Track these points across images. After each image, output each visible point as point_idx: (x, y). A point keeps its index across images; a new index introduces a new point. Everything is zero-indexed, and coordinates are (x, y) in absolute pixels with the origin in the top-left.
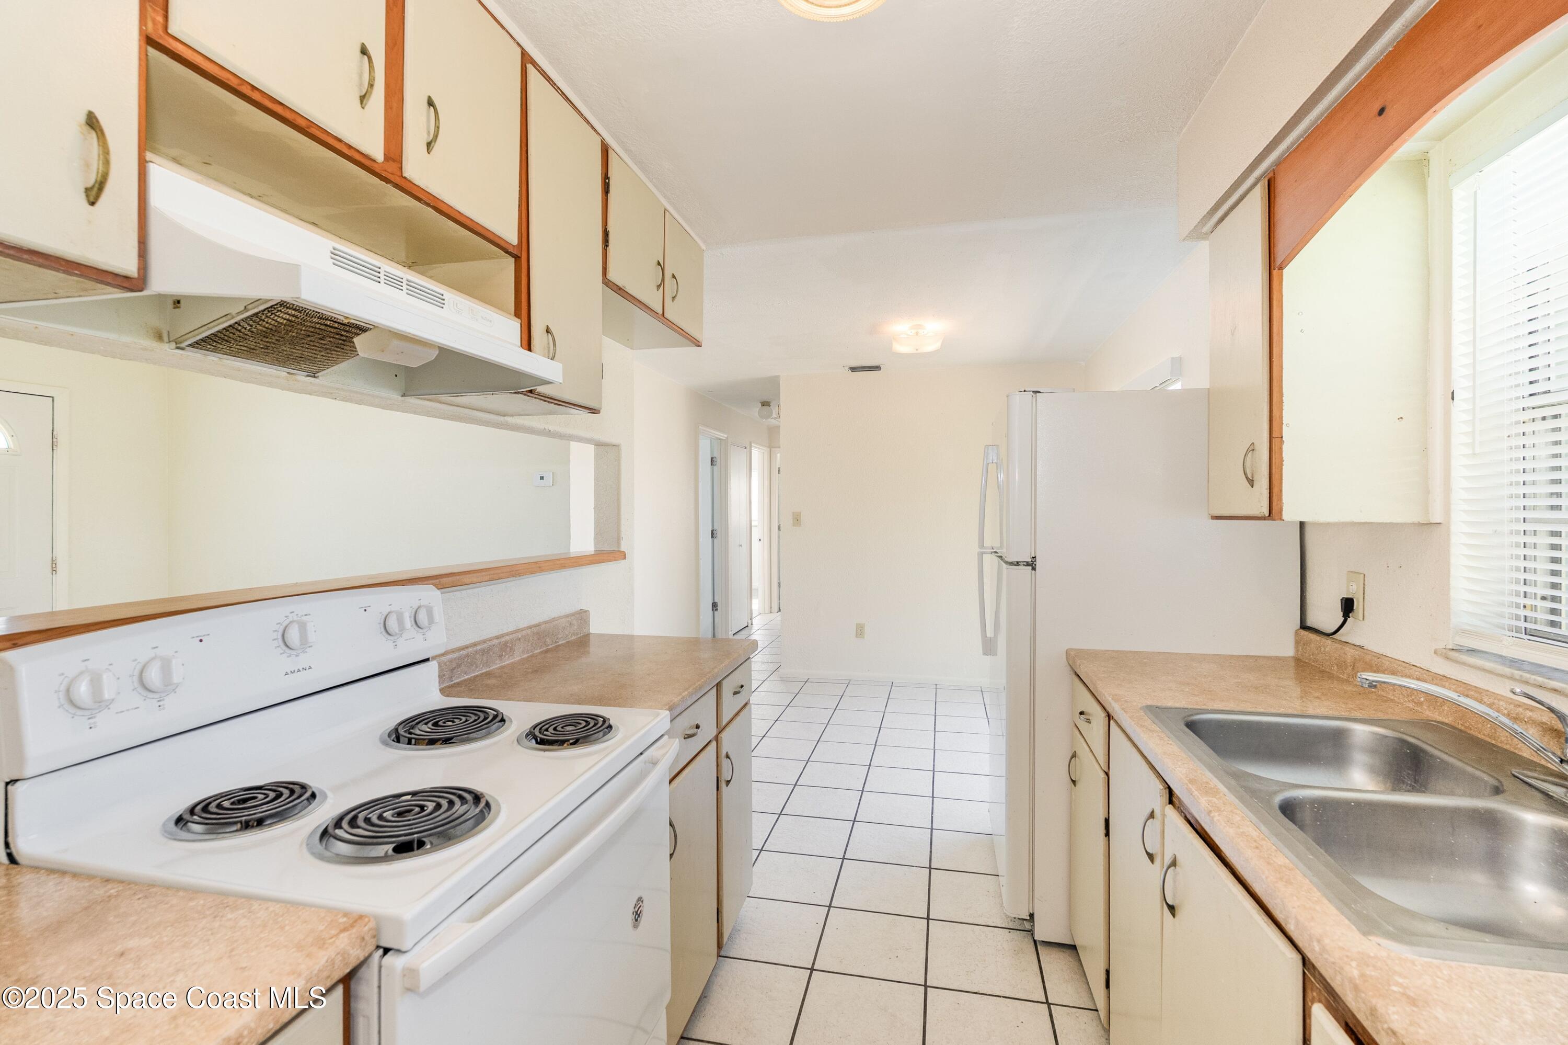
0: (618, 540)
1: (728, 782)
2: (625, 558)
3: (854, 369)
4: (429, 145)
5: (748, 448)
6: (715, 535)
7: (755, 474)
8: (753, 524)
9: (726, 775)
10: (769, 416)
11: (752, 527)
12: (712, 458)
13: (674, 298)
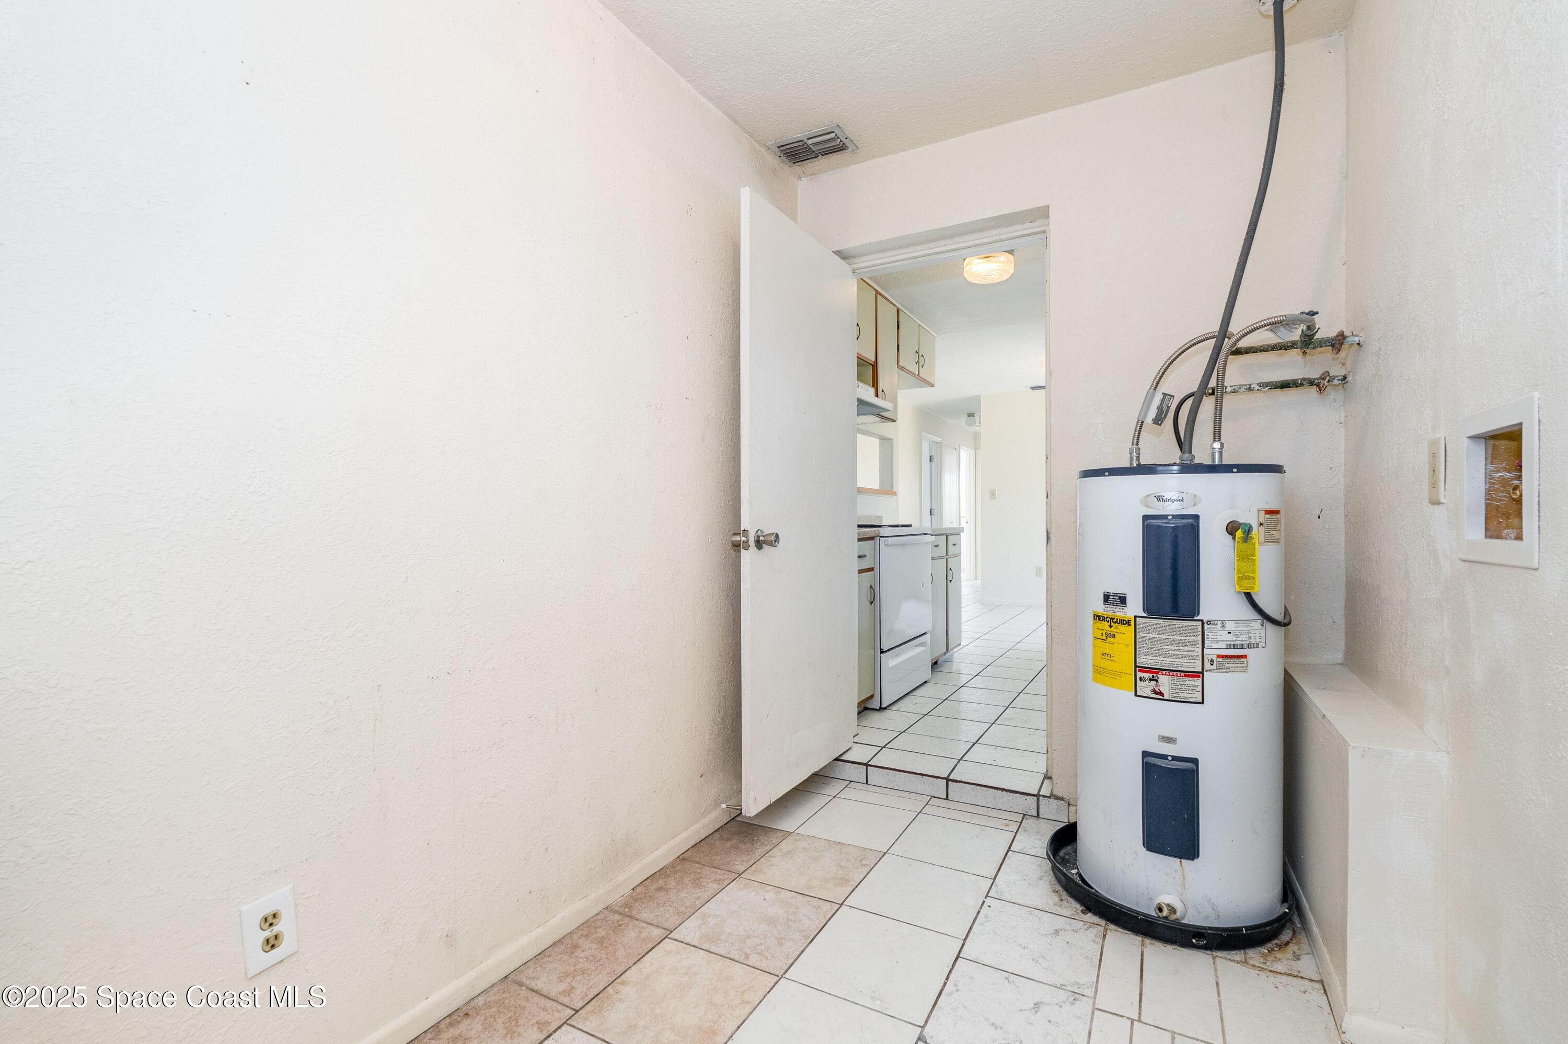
0: (892, 487)
1: (951, 581)
2: (896, 495)
3: (1033, 388)
4: (857, 338)
5: (957, 449)
6: (932, 513)
7: (963, 473)
8: (962, 515)
9: (950, 578)
10: (973, 424)
11: (961, 518)
12: (930, 457)
13: (923, 366)
